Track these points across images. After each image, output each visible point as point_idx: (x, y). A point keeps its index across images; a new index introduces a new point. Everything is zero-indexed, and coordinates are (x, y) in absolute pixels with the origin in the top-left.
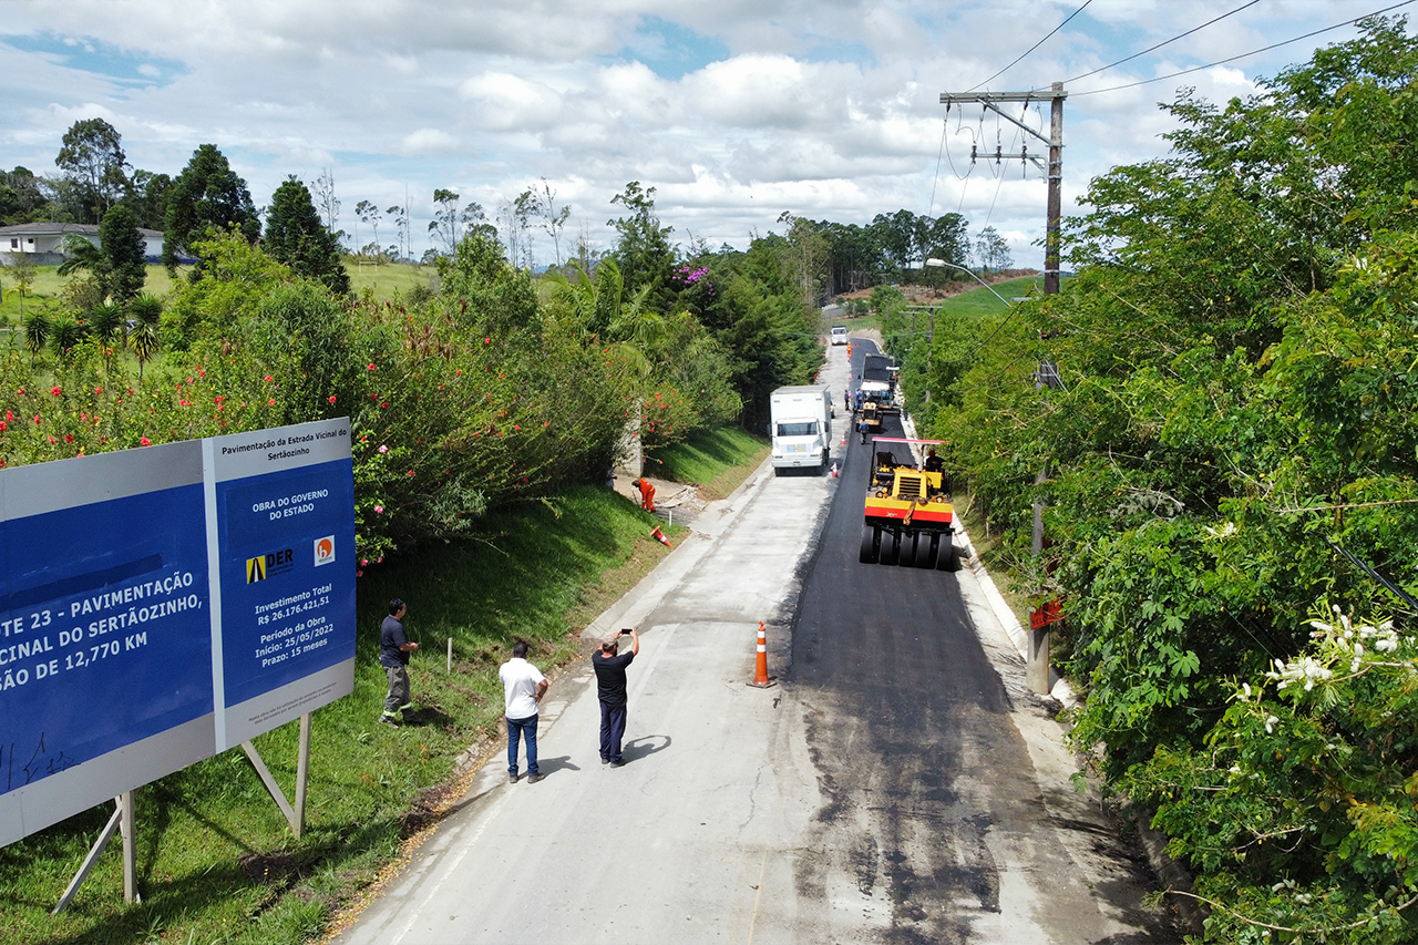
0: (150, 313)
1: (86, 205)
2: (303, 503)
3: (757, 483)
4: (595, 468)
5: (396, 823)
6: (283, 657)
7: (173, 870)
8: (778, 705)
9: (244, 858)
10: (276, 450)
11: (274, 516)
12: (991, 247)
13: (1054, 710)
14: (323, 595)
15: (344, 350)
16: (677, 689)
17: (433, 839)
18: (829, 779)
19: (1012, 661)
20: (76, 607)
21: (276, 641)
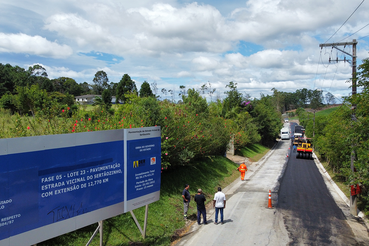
0: (112, 113)
1: (99, 90)
2: (148, 148)
3: (266, 158)
4: (222, 151)
5: (169, 237)
6: (142, 188)
7: (112, 244)
8: (275, 214)
9: (130, 243)
10: (142, 133)
11: (141, 150)
12: (330, 98)
13: (359, 220)
14: (152, 173)
15: (159, 114)
16: (246, 208)
17: (180, 243)
18: (291, 234)
19: (344, 206)
20: (91, 170)
21: (140, 184)
